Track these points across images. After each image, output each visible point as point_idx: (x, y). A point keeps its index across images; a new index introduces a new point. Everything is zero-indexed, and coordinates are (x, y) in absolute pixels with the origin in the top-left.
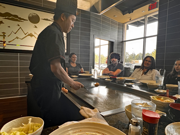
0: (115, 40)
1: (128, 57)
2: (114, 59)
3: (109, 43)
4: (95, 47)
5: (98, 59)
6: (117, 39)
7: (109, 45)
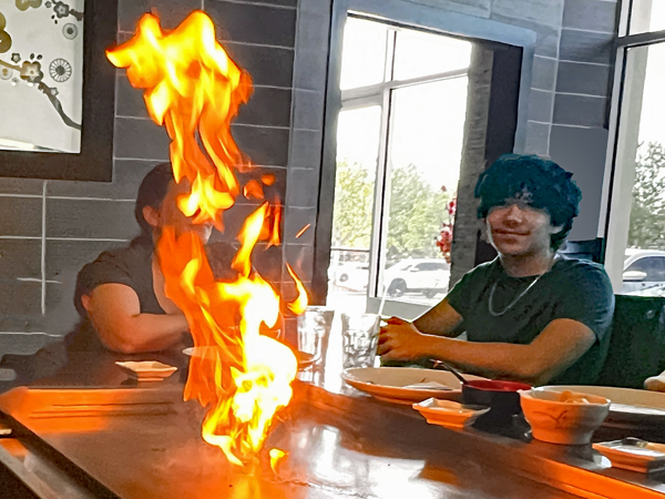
0: (535, 27)
2: (517, 214)
3: (479, 59)
4: (338, 104)
5: (369, 210)
6: (556, 22)
7: (475, 75)
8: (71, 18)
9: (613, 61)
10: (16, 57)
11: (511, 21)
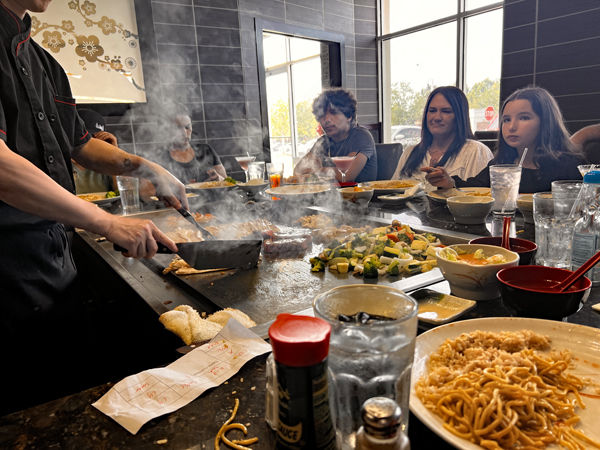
0: (344, 34)
1: (409, 103)
3: (323, 49)
6: (352, 31)
8: (132, 38)
9: (377, 47)
10: (107, 58)
11: (333, 31)
